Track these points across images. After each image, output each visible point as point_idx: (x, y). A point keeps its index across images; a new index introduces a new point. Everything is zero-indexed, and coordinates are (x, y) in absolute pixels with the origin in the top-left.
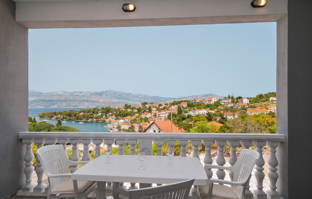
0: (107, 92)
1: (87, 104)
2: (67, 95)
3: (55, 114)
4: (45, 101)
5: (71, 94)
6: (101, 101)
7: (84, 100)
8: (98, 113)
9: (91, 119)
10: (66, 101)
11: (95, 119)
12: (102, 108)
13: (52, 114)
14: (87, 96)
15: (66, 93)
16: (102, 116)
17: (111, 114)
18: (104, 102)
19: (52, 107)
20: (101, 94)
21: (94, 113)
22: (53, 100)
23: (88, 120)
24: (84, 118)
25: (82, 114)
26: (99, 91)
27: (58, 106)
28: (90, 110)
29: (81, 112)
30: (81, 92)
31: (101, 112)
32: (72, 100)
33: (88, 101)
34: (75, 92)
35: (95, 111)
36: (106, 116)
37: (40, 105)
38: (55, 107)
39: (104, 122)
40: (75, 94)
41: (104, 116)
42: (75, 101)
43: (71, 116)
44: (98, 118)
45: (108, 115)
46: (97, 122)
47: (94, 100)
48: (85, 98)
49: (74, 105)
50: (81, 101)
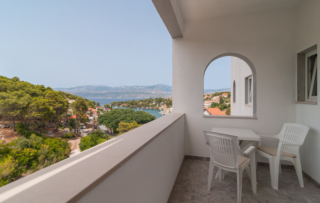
0: (157, 85)
1: (142, 95)
2: (128, 88)
3: (122, 103)
4: (113, 93)
5: (131, 88)
6: (153, 93)
7: (140, 93)
8: (153, 102)
9: (148, 107)
10: (127, 93)
11: (150, 107)
12: (156, 99)
13: (120, 102)
14: (142, 89)
15: (127, 87)
16: (156, 104)
17: (162, 103)
18: (155, 94)
19: (118, 98)
20: (153, 87)
21: (149, 102)
22: (119, 93)
23: (146, 107)
24: (143, 106)
25: (141, 103)
26: (151, 85)
27: (122, 97)
28: (147, 100)
29: (140, 101)
30: (138, 86)
31: (155, 101)
32: (131, 93)
33: (143, 93)
34: (134, 86)
35: (150, 101)
36: (159, 105)
37: (110, 96)
38: (120, 97)
39: (158, 109)
40: (134, 88)
41: (158, 105)
42: (133, 93)
43: (133, 105)
44: (153, 106)
45: (160, 104)
46: (152, 109)
47: (147, 92)
48: (141, 91)
49: (133, 96)
50: (138, 93)
